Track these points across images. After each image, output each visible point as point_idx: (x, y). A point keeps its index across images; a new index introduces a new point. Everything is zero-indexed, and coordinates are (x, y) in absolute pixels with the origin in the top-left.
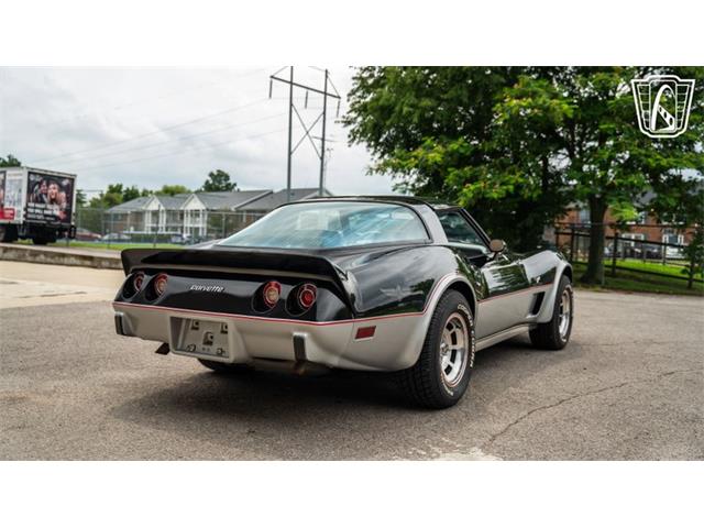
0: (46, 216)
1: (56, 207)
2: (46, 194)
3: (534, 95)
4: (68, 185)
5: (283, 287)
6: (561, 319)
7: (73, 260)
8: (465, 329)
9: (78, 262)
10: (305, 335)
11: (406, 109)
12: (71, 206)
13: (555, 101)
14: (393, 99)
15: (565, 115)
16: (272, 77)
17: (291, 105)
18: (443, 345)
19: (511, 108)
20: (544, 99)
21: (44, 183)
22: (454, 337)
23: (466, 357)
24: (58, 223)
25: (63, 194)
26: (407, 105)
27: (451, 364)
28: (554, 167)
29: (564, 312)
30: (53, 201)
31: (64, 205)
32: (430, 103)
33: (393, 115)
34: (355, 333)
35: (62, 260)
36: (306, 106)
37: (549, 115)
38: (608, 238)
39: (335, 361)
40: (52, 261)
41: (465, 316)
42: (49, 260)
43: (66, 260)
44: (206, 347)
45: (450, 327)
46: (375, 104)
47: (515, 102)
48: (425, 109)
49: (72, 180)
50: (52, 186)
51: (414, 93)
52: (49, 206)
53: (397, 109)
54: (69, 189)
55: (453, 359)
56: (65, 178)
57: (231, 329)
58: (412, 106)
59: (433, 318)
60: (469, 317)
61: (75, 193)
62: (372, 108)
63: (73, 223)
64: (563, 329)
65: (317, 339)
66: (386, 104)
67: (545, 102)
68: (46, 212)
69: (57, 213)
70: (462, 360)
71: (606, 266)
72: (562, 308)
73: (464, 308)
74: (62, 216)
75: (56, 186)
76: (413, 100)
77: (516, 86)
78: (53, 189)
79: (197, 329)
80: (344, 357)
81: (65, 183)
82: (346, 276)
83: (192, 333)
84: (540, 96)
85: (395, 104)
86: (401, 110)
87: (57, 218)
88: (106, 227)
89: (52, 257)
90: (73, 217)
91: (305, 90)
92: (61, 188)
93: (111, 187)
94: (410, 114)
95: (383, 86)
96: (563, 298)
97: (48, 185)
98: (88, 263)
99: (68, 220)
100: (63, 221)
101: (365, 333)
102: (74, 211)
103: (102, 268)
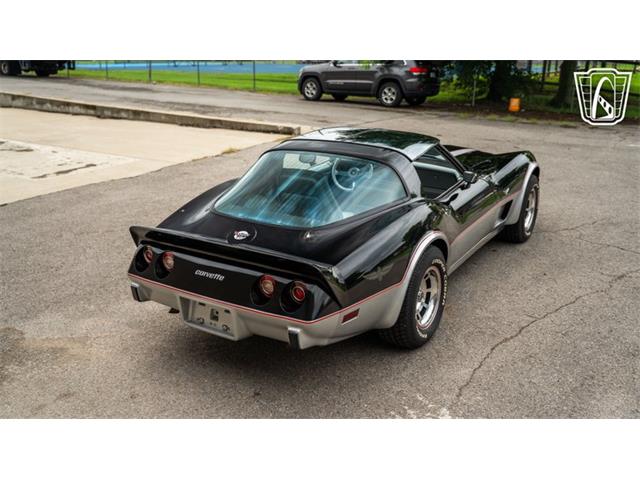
6: (527, 213)
7: (77, 109)
9: (83, 111)
10: (298, 330)
18: (418, 294)
22: (428, 282)
27: (426, 306)
29: (530, 206)
34: (342, 319)
35: (67, 109)
40: (59, 109)
41: (439, 266)
42: (55, 108)
43: (71, 109)
44: (213, 322)
55: (427, 301)
64: (527, 223)
65: (306, 331)
73: (438, 261)
79: (204, 305)
83: (200, 308)
89: (58, 106)
96: (530, 196)
98: (92, 112)
101: (350, 316)
103: (105, 118)
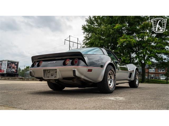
0: (11, 71)
1: (14, 69)
2: (12, 66)
3: (127, 38)
4: (17, 64)
5: (70, 60)
6: (136, 81)
7: (18, 79)
8: (113, 75)
9: (19, 80)
10: (76, 70)
11: (97, 43)
12: (17, 69)
13: (132, 39)
14: (94, 41)
15: (134, 43)
16: (65, 40)
17: (70, 46)
18: (108, 79)
19: (121, 41)
20: (129, 39)
21: (11, 64)
22: (111, 77)
23: (114, 81)
24: (14, 73)
25: (16, 66)
26: (97, 42)
27: (111, 84)
28: (132, 56)
29: (137, 79)
30: (13, 68)
31: (16, 69)
32: (102, 41)
33: (94, 45)
34: (87, 70)
35: (15, 79)
36: (73, 46)
37: (130, 43)
38: (146, 73)
39: (83, 77)
41: (113, 72)
42: (12, 79)
44: (52, 76)
45: (110, 74)
46: (90, 42)
47: (122, 40)
48: (101, 43)
49: (18, 63)
50: (13, 64)
51: (98, 39)
52: (12, 69)
53: (95, 43)
54: (17, 65)
55: (111, 82)
56: (16, 63)
57: (58, 70)
58: (98, 42)
59: (106, 70)
60: (114, 72)
61: (18, 68)
62: (89, 43)
63: (18, 73)
64: (137, 83)
65: (78, 70)
66: (92, 42)
67: (129, 40)
68: (12, 71)
69: (14, 71)
70: (113, 82)
71: (146, 80)
72: (136, 78)
73: (113, 70)
74: (15, 72)
75: (14, 64)
76: (98, 41)
77: (122, 37)
78: (13, 65)
79: (49, 73)
80: (85, 76)
81: (16, 64)
82: (85, 57)
83: (48, 74)
84: (128, 39)
85: (94, 42)
86: (96, 43)
87: (14, 72)
88: (25, 76)
90: (18, 72)
91: (73, 43)
92: (15, 65)
93: (27, 67)
94: (98, 44)
95: (91, 38)
96: (136, 75)
97: (12, 64)
98: (21, 80)
99: (17, 72)
100: (16, 73)
101: (90, 70)
102: (18, 70)
103: (25, 81)
